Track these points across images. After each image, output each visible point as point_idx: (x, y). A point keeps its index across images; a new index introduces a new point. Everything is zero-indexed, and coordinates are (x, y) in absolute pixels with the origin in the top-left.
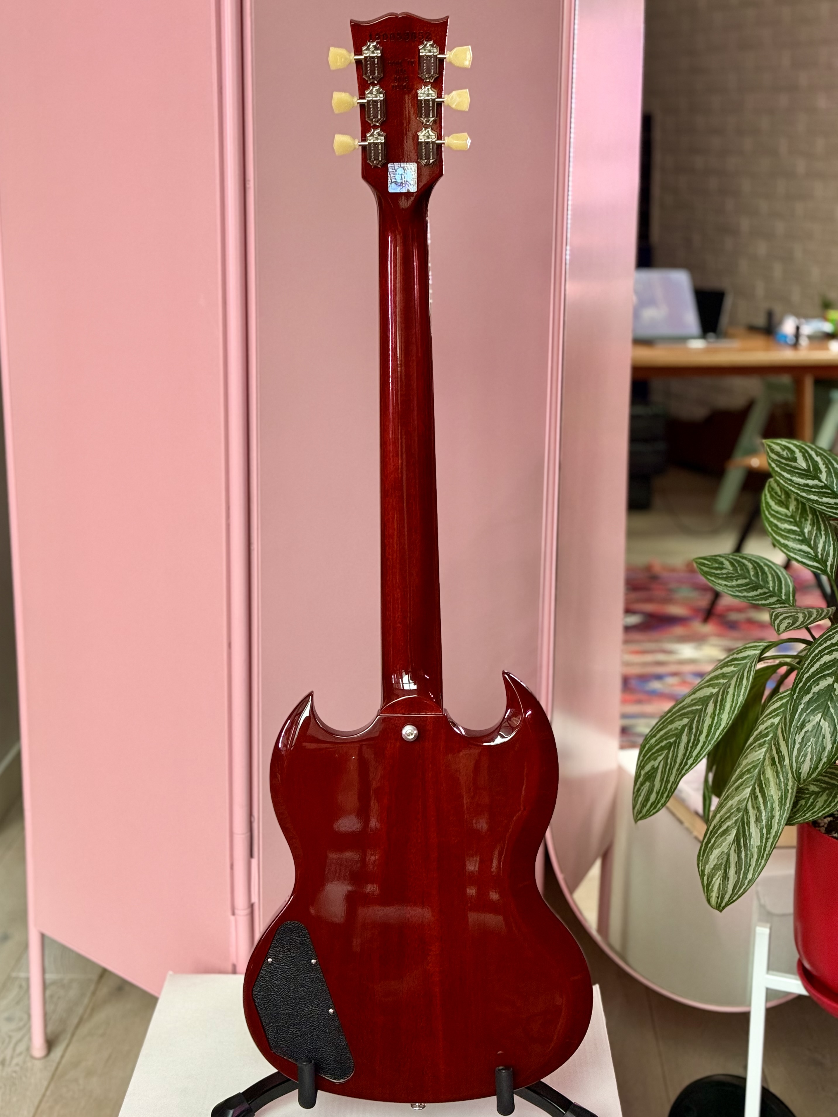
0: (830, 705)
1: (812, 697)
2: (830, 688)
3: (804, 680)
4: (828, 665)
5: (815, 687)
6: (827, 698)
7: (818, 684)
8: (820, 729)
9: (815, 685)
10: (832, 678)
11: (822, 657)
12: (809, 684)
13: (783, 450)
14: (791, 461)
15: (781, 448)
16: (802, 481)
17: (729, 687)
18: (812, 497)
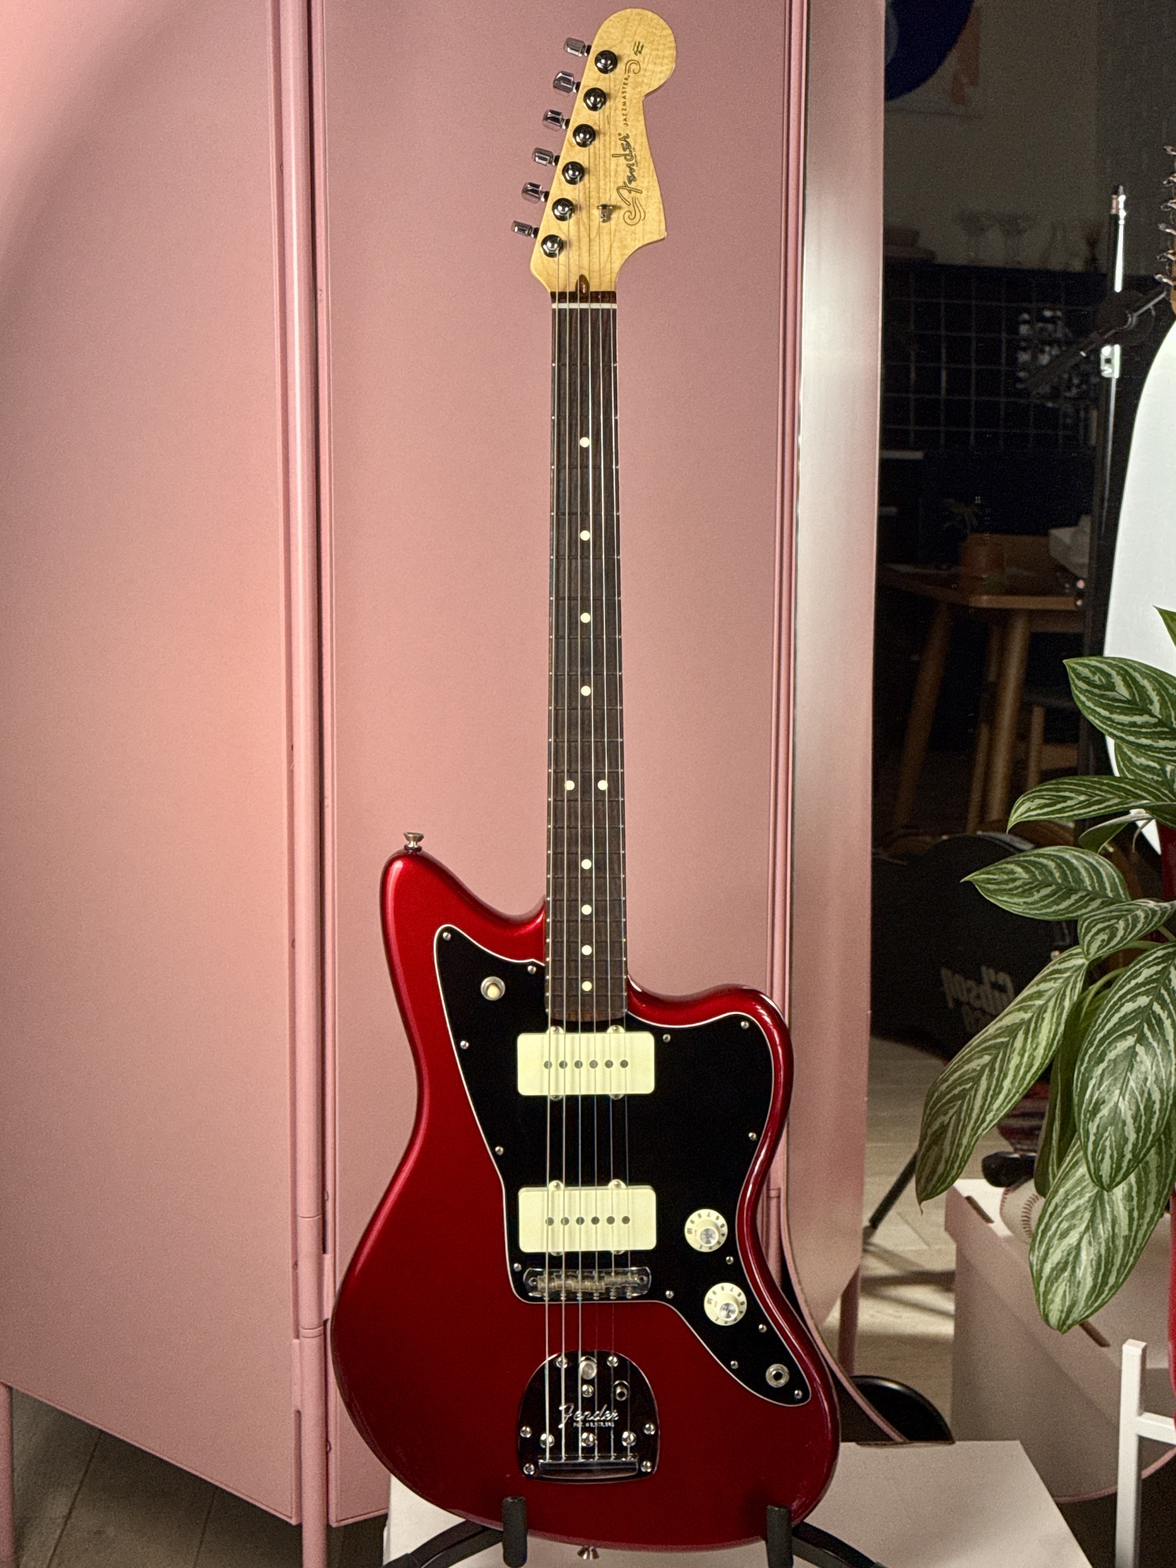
0: (1130, 1076)
1: (1108, 1067)
2: (1131, 1054)
4: (1129, 1017)
6: (1126, 1067)
7: (1115, 1047)
8: (1118, 1111)
9: (1111, 1049)
10: (1133, 1036)
11: (1122, 1005)
13: (1094, 674)
14: (1108, 690)
15: (1090, 670)
16: (1126, 719)
17: (1045, 1011)
18: (1144, 741)
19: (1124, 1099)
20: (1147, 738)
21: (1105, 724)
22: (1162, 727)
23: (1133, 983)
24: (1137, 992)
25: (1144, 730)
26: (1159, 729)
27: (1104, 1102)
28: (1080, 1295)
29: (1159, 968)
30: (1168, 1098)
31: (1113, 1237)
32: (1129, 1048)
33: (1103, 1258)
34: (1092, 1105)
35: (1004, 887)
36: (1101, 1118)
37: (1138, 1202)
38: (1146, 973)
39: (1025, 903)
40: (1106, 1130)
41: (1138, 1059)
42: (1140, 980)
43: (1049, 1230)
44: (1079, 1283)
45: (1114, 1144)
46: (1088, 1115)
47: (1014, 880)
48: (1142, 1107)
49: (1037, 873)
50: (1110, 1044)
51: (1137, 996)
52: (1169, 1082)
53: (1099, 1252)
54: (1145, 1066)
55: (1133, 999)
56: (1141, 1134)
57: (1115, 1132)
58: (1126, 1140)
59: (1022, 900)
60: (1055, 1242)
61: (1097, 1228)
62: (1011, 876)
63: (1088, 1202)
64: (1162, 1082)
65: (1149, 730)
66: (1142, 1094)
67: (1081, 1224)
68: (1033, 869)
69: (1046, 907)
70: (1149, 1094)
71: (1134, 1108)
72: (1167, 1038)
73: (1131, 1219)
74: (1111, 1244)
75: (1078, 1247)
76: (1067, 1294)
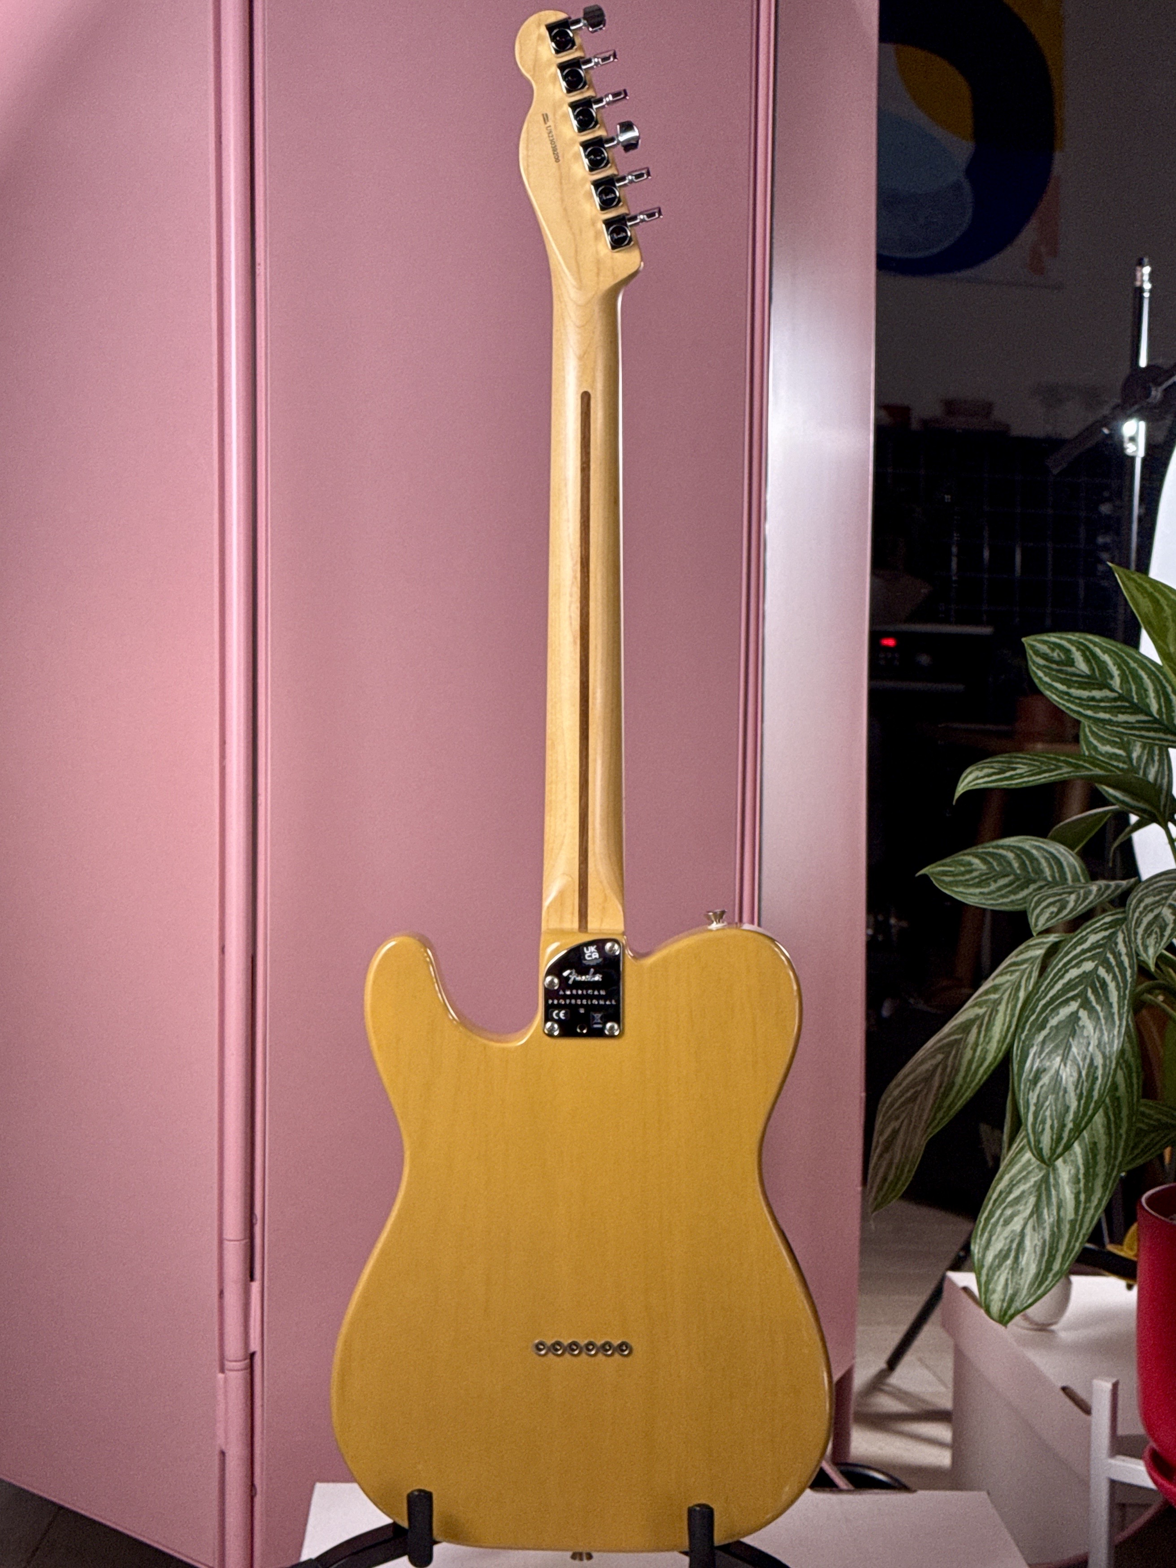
0: (1072, 1042)
1: (1049, 1034)
2: (1074, 1018)
3: (1038, 1009)
4: (1073, 983)
5: (1053, 1018)
6: (1068, 1033)
7: (1058, 1014)
8: (1059, 1078)
9: (1053, 1015)
10: (1076, 1001)
11: (1067, 971)
12: (1044, 1015)
13: (1053, 650)
14: (1066, 666)
15: (1049, 647)
16: (1085, 694)
17: (999, 1004)
18: (1102, 715)
19: (1065, 1065)
20: (1105, 712)
21: (1062, 698)
22: (1122, 701)
23: (1079, 949)
24: (1082, 957)
25: (1102, 704)
26: (1119, 703)
27: (1045, 1070)
28: (1022, 1282)
29: (1107, 933)
30: (1111, 1062)
31: (1059, 1221)
32: (1072, 1014)
33: (1047, 1244)
34: (1032, 1074)
35: (961, 878)
36: (1042, 1087)
37: (1086, 1185)
38: (1093, 939)
39: (981, 893)
40: (1046, 1098)
41: (1081, 1023)
42: (1086, 946)
43: (993, 1216)
44: (1022, 1270)
45: (1054, 1113)
46: (1028, 1084)
47: (971, 871)
48: (1084, 1073)
49: (995, 864)
50: (1052, 1010)
51: (1082, 961)
52: (1112, 1046)
53: (1043, 1237)
54: (1088, 1031)
55: (1078, 965)
56: (1083, 1102)
57: (1056, 1099)
58: (1067, 1109)
59: (978, 890)
60: (999, 1229)
61: (1042, 1213)
62: (968, 868)
63: (1034, 1186)
64: (1105, 1048)
65: (1108, 704)
66: (1084, 1059)
67: (1025, 1210)
68: (991, 860)
69: (1003, 896)
70: (1092, 1060)
71: (1075, 1075)
72: (1111, 1000)
73: (1077, 1202)
74: (1055, 1229)
75: (1022, 1234)
76: (1009, 1282)
